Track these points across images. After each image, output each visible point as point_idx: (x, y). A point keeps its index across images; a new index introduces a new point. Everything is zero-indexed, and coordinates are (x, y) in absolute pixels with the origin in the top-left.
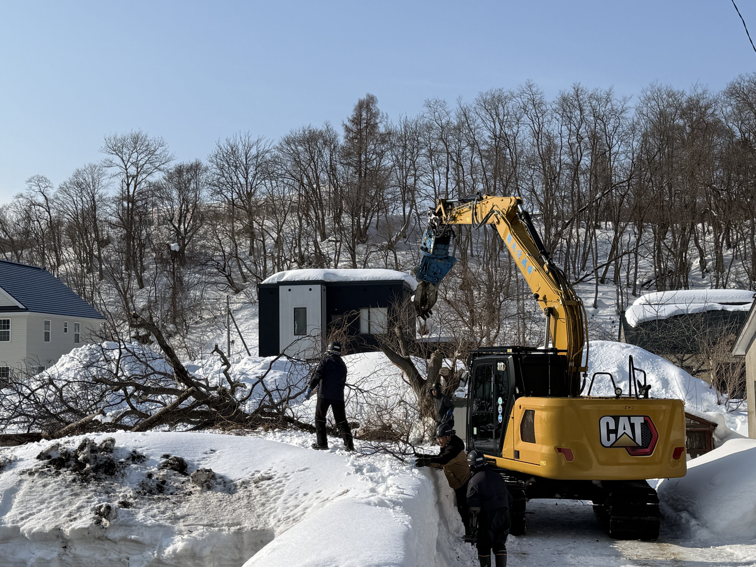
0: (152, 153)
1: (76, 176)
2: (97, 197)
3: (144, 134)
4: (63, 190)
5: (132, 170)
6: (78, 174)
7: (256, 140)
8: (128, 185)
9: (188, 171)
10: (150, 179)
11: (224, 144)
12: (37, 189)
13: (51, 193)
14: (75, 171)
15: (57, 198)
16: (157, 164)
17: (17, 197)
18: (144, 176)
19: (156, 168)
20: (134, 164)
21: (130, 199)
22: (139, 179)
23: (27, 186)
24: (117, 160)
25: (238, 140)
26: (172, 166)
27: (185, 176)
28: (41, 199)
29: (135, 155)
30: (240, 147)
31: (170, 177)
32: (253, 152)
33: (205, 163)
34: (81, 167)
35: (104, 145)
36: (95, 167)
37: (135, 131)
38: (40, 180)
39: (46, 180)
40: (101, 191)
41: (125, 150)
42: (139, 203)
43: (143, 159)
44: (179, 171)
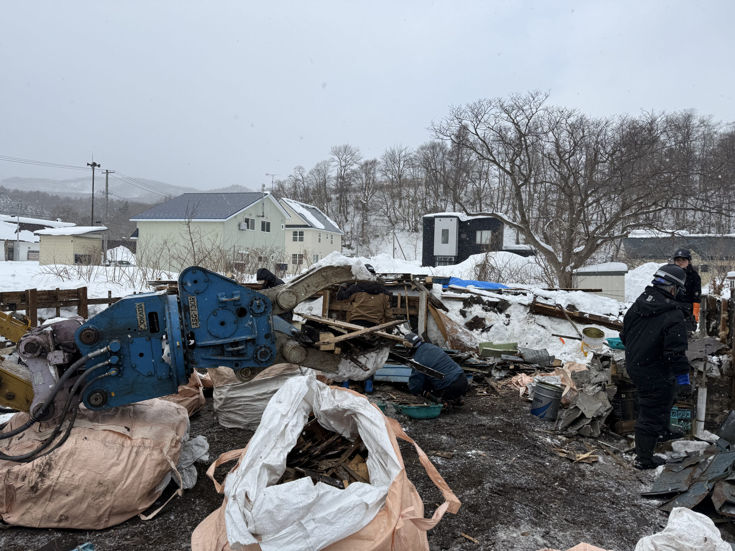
0: (353, 155)
1: (317, 166)
2: (327, 176)
3: (349, 145)
4: (311, 173)
5: (343, 163)
6: (318, 165)
7: (404, 148)
8: (341, 171)
9: (370, 164)
10: (352, 168)
11: (388, 150)
12: (298, 172)
13: (305, 175)
14: (317, 163)
15: (309, 177)
16: (355, 160)
17: (289, 176)
18: (349, 166)
19: (355, 162)
20: (345, 160)
21: (342, 178)
22: (346, 168)
23: (294, 171)
24: (336, 158)
25: (396, 148)
26: (363, 161)
27: (369, 167)
28: (300, 178)
29: (345, 156)
30: (396, 152)
31: (362, 167)
32: (403, 154)
33: (379, 160)
34: (320, 162)
35: (330, 151)
36: (326, 161)
37: (346, 143)
38: (300, 168)
39: (303, 168)
40: (328, 174)
41: (340, 153)
42: (346, 180)
43: (349, 157)
44: (366, 164)
